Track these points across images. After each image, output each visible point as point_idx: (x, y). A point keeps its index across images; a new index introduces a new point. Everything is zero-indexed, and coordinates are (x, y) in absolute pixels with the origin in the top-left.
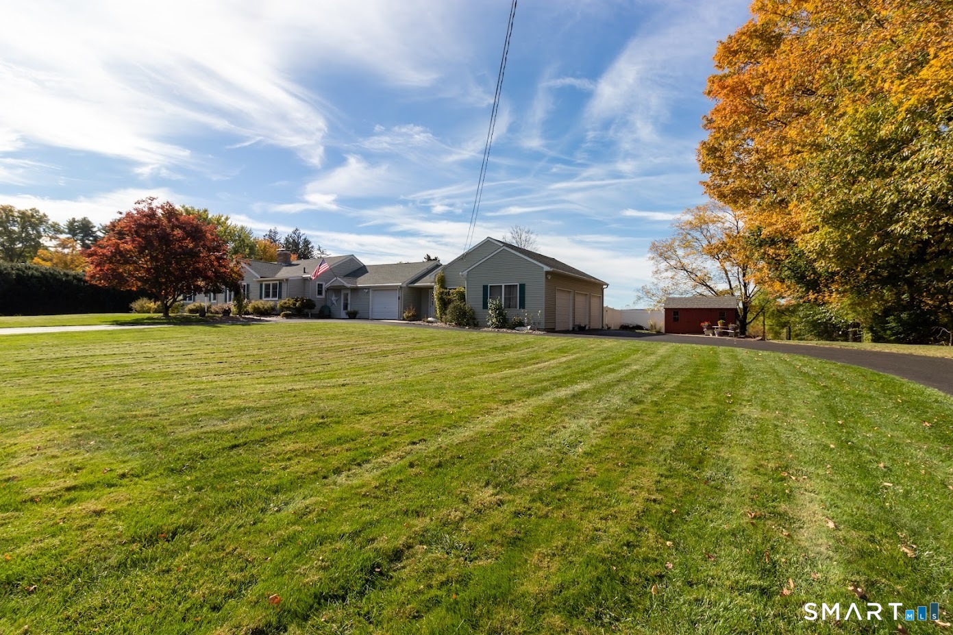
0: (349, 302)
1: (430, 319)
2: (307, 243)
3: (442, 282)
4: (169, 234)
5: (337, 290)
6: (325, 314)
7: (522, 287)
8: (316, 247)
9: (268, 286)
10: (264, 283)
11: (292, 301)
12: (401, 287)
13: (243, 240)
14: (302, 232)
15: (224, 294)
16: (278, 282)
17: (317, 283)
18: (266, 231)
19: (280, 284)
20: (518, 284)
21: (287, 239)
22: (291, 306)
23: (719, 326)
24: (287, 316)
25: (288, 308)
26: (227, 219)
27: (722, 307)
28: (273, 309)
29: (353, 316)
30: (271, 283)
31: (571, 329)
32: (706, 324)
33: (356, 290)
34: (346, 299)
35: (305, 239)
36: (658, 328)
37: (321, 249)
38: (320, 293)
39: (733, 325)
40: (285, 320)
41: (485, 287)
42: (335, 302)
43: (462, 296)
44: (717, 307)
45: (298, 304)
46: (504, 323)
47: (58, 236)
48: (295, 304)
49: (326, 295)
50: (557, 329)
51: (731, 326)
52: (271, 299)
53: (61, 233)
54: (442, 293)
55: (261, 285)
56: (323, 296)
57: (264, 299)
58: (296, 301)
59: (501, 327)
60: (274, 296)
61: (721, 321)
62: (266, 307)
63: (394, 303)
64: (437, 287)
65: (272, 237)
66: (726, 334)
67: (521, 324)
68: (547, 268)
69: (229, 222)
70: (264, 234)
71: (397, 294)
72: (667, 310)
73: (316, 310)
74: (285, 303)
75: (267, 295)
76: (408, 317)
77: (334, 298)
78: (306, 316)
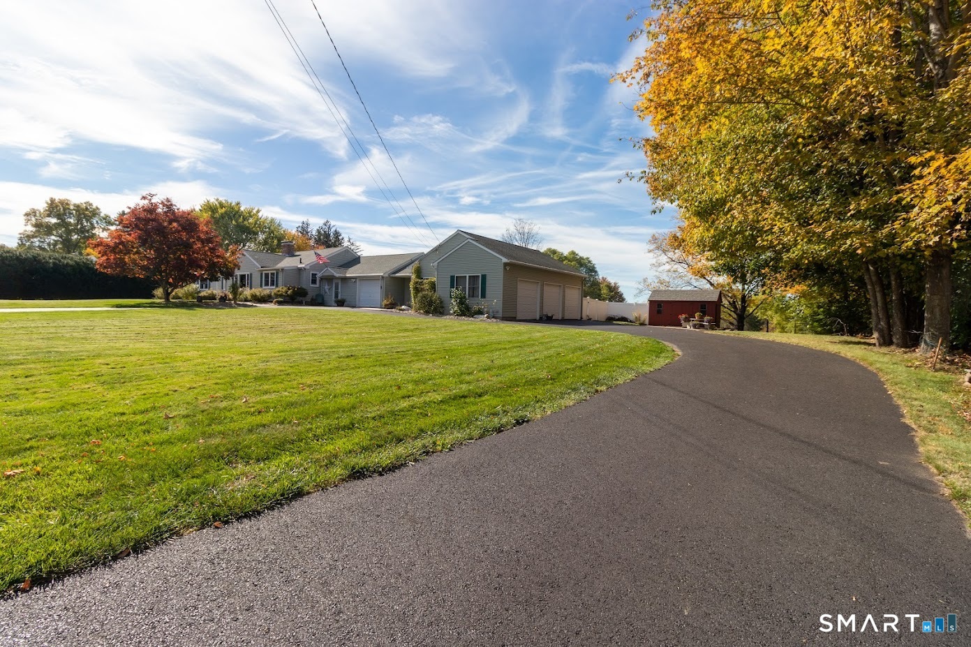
0: (339, 291)
1: (403, 307)
2: (337, 234)
3: (419, 272)
4: (165, 227)
5: (329, 279)
6: (319, 301)
7: (484, 277)
8: (346, 239)
9: (267, 275)
10: (264, 272)
11: (285, 289)
12: (383, 277)
13: (273, 232)
14: (332, 223)
15: (220, 282)
16: (275, 272)
17: (311, 272)
18: (298, 222)
19: (277, 273)
20: (480, 275)
21: (318, 231)
22: (284, 294)
23: (697, 318)
24: (280, 303)
25: (281, 296)
26: (258, 211)
27: (703, 300)
28: (270, 296)
29: (341, 303)
30: (270, 272)
31: (538, 318)
32: (684, 316)
33: (345, 280)
34: (337, 288)
35: (336, 231)
36: (642, 319)
37: (351, 241)
38: (314, 281)
39: (709, 318)
40: (276, 307)
41: (452, 277)
42: (327, 290)
43: (433, 286)
44: (698, 299)
45: (289, 292)
46: (466, 311)
47: (109, 227)
48: (286, 292)
49: (320, 285)
50: (517, 319)
51: (706, 318)
52: (269, 287)
53: (112, 225)
54: (417, 283)
55: (262, 274)
56: (318, 285)
57: (264, 287)
58: (289, 289)
59: (461, 315)
60: (272, 284)
61: (698, 313)
62: (262, 294)
63: (376, 292)
64: (413, 277)
65: (304, 230)
66: (702, 326)
67: (480, 312)
68: (505, 260)
69: (260, 214)
70: (297, 225)
71: (379, 283)
72: (651, 302)
73: (308, 298)
74: (279, 291)
75: (267, 284)
76: (386, 305)
77: (326, 287)
78: (300, 304)
